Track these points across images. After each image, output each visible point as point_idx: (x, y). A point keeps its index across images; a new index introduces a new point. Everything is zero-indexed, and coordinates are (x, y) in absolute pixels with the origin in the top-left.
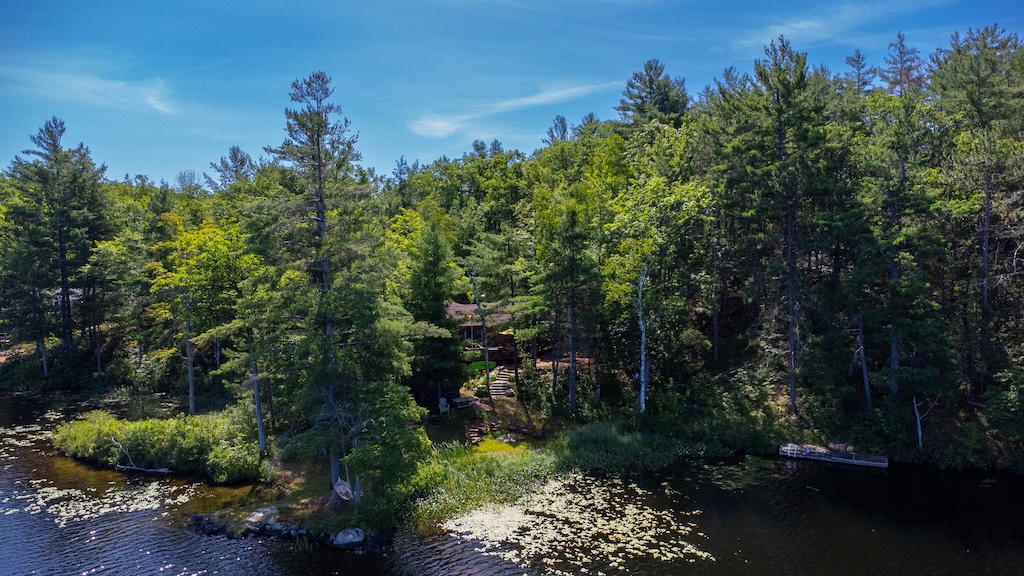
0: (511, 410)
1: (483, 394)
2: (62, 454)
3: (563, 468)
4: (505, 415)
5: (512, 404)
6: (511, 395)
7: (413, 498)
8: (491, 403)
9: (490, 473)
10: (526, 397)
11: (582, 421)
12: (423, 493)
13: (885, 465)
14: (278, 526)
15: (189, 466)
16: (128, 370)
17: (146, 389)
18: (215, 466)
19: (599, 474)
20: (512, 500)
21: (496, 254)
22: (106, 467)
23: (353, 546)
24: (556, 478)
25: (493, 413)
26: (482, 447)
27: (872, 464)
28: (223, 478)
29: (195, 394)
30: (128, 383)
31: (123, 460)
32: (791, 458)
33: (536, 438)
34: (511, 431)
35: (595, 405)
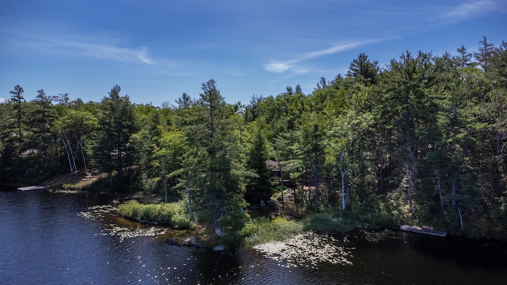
0: (291, 206)
1: (280, 199)
2: (120, 216)
3: (306, 230)
4: (288, 208)
5: (292, 204)
6: (292, 200)
7: (244, 237)
8: (283, 203)
9: (275, 230)
10: (297, 202)
11: (319, 212)
12: (248, 235)
13: (444, 235)
14: (195, 243)
15: (165, 222)
16: (142, 185)
17: (149, 193)
18: (174, 222)
19: (319, 232)
20: (282, 240)
21: (286, 141)
22: (136, 221)
23: (221, 251)
24: (301, 234)
25: (283, 207)
26: (276, 221)
27: (438, 235)
28: (177, 226)
29: (168, 195)
30: (142, 190)
31: (142, 219)
32: (404, 231)
33: (298, 218)
34: (288, 215)
35: (326, 206)
